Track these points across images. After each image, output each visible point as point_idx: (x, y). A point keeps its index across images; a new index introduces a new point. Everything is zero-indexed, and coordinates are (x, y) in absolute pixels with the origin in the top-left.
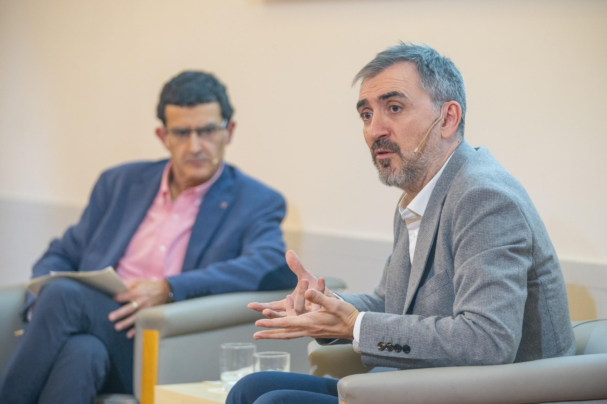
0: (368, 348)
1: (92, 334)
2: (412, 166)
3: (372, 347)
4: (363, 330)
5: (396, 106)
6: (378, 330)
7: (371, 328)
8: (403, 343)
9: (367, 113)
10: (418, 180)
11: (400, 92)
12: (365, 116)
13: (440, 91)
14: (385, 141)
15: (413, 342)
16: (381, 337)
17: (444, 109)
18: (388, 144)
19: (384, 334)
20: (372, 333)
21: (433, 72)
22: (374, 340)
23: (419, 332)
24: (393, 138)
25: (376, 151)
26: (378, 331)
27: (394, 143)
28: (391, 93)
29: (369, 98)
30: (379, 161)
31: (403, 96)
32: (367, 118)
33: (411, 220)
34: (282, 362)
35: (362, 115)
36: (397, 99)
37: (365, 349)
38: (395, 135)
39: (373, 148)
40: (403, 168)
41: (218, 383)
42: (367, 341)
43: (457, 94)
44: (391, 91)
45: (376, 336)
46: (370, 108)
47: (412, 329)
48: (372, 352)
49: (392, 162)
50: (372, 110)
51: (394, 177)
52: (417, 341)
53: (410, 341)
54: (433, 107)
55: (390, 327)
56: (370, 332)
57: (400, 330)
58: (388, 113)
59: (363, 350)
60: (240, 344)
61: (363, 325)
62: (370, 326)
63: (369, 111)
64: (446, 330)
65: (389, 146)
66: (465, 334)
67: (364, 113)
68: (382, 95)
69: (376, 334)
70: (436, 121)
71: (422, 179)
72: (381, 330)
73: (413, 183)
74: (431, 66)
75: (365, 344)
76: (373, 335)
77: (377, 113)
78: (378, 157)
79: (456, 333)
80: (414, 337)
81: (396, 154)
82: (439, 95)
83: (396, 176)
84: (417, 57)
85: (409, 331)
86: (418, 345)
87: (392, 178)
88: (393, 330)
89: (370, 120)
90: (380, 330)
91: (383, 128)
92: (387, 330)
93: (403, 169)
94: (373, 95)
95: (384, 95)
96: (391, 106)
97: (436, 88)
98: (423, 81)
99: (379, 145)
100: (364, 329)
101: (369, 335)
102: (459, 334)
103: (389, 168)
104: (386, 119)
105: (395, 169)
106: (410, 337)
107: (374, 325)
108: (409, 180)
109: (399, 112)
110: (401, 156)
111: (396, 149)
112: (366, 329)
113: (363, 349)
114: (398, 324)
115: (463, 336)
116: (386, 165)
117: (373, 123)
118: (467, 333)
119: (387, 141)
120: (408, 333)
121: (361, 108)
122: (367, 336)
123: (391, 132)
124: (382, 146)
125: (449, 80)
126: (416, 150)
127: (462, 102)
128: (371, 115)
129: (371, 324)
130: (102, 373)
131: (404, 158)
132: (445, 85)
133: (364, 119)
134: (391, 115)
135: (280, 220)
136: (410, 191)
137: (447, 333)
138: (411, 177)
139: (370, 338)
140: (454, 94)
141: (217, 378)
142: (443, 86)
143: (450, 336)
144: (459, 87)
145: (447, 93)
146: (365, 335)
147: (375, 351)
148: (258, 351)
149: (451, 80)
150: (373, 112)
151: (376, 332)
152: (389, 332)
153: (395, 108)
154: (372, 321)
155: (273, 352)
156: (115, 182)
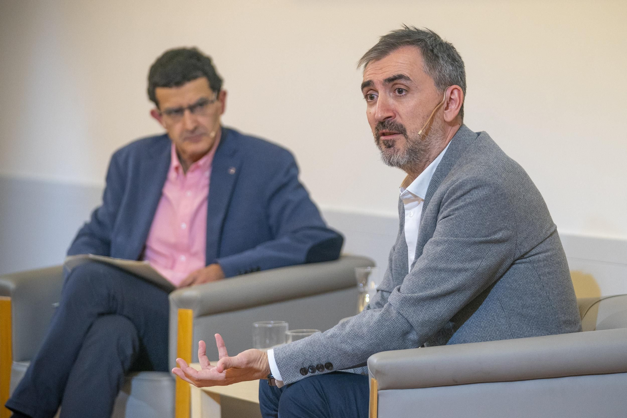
0: (292, 378)
1: (120, 314)
2: (416, 148)
3: (295, 375)
4: (280, 364)
5: (401, 89)
6: (294, 358)
7: (287, 359)
8: (323, 362)
9: (371, 95)
10: (421, 161)
11: (405, 75)
12: (370, 98)
13: (444, 75)
14: (390, 122)
15: (333, 358)
16: (300, 364)
17: (447, 93)
18: (393, 125)
19: (302, 360)
20: (290, 364)
21: (438, 57)
22: (294, 368)
23: (336, 348)
24: (398, 120)
25: (381, 132)
26: (295, 360)
27: (400, 125)
28: (397, 76)
29: (375, 80)
30: (383, 142)
31: (407, 79)
32: (372, 100)
35: (366, 97)
36: (403, 82)
37: (290, 380)
38: (400, 116)
39: (377, 129)
40: (407, 149)
42: (288, 372)
43: (458, 78)
44: (397, 74)
45: (294, 364)
46: (374, 89)
47: (327, 346)
48: (297, 379)
49: (396, 143)
50: (377, 92)
51: (397, 157)
52: (336, 356)
53: (329, 358)
54: (436, 91)
55: (305, 352)
56: (288, 363)
57: (316, 351)
58: (393, 95)
59: (289, 382)
60: (272, 322)
61: (278, 360)
62: (285, 358)
63: (374, 93)
64: (363, 336)
65: (395, 127)
66: (381, 333)
67: (368, 94)
68: (387, 78)
69: (294, 363)
70: (439, 104)
71: (424, 160)
72: (298, 357)
73: (416, 164)
74: (435, 51)
75: (287, 376)
76: (292, 364)
77: (382, 95)
78: (382, 138)
79: (373, 336)
80: (332, 353)
81: (402, 135)
82: (443, 79)
83: (399, 157)
84: (422, 42)
85: (325, 349)
86: (338, 359)
87: (395, 159)
88: (309, 353)
89: (374, 102)
90: (296, 358)
91: (388, 110)
92: (303, 356)
93: (407, 151)
94: (378, 78)
95: (390, 77)
96: (397, 89)
97: (440, 72)
98: (428, 65)
99: (384, 126)
100: (280, 362)
101: (288, 366)
102: (376, 335)
103: (392, 148)
104: (392, 101)
105: (398, 150)
106: (328, 354)
107: (288, 356)
108: (411, 161)
109: (404, 95)
110: (407, 137)
111: (402, 131)
112: (282, 362)
113: (288, 380)
114: (311, 346)
115: (381, 336)
116: (389, 145)
117: (379, 105)
118: (383, 332)
119: (393, 123)
120: (325, 351)
121: (366, 89)
122: (286, 367)
123: (396, 113)
124: (387, 127)
125: (452, 65)
126: (420, 132)
127: (463, 86)
128: (375, 96)
129: (285, 356)
131: (409, 139)
132: (448, 69)
133: (368, 101)
134: (396, 97)
136: (411, 172)
137: (364, 338)
138: (413, 159)
139: (289, 368)
140: (456, 79)
142: (446, 71)
143: (368, 340)
144: (461, 72)
145: (450, 77)
146: (284, 368)
147: (299, 378)
149: (454, 65)
150: (378, 94)
151: (293, 361)
152: (306, 357)
153: (400, 91)
154: (285, 353)
155: (305, 330)
156: (126, 162)
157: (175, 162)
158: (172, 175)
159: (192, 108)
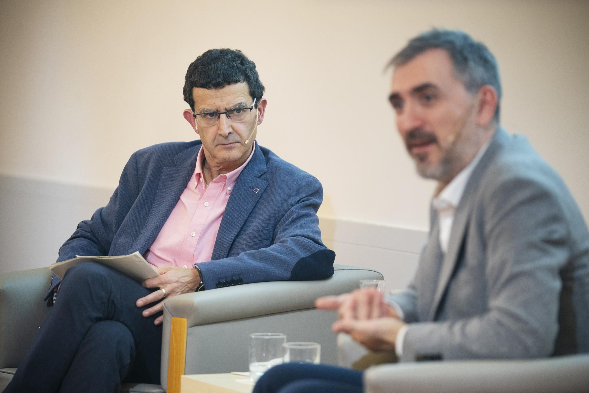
1: (117, 320)
11: (432, 84)
24: (427, 128)
25: (411, 143)
28: (423, 85)
29: (402, 91)
30: (416, 154)
31: (436, 87)
33: (445, 210)
34: (312, 352)
36: (430, 91)
41: (247, 374)
44: (424, 83)
49: (429, 155)
60: (270, 334)
68: (415, 87)
78: (414, 149)
81: (434, 144)
82: (474, 81)
83: (433, 169)
91: (416, 119)
93: (440, 161)
95: (417, 86)
97: (471, 75)
99: (414, 137)
103: (426, 161)
104: (419, 110)
110: (439, 146)
111: (433, 140)
116: (423, 158)
117: (407, 114)
123: (425, 122)
124: (417, 138)
125: (485, 66)
126: (450, 140)
130: (127, 360)
132: (479, 72)
135: (316, 207)
141: (246, 369)
145: (482, 78)
148: (288, 341)
155: (303, 343)
156: (146, 164)
157: (198, 169)
158: (193, 182)
159: (229, 113)
